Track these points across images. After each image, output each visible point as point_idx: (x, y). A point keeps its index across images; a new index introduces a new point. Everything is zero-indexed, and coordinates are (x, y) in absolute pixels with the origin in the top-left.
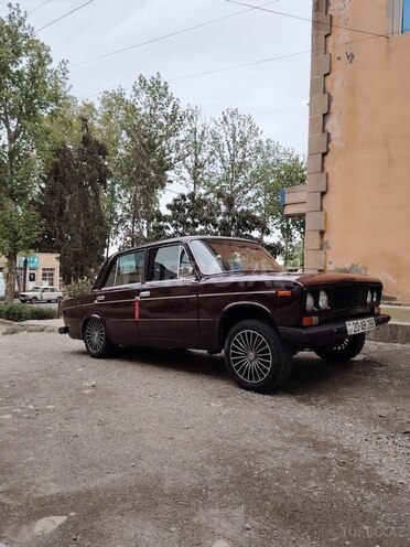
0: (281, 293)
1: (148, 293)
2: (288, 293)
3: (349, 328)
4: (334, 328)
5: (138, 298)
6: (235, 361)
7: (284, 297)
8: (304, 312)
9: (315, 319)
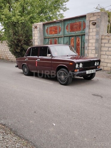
0: (70, 64)
1: (39, 60)
2: (72, 64)
3: (87, 72)
4: (83, 72)
5: (36, 60)
6: (60, 78)
7: (71, 64)
8: (75, 68)
9: (78, 70)
